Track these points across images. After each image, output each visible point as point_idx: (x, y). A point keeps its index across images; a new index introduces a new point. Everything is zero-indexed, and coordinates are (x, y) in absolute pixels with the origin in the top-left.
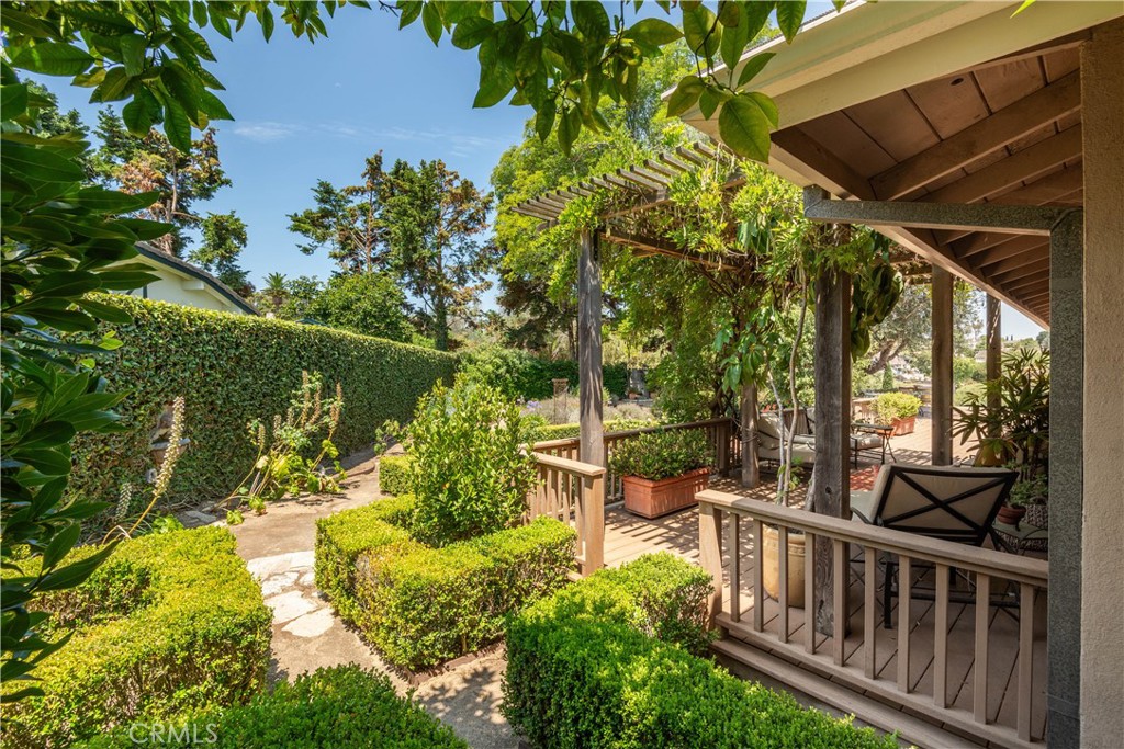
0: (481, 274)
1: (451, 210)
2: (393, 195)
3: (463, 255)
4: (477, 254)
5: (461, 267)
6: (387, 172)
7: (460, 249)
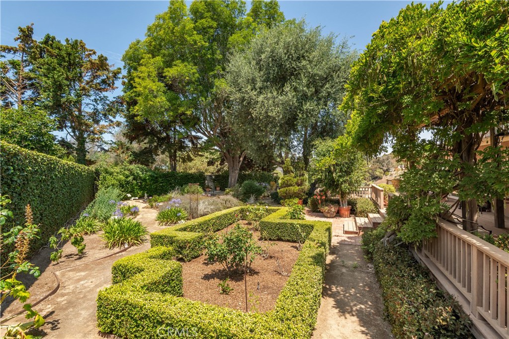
0: (111, 117)
1: (89, 74)
2: (41, 57)
3: (98, 104)
4: (108, 105)
5: (96, 113)
6: (38, 41)
7: (96, 100)
